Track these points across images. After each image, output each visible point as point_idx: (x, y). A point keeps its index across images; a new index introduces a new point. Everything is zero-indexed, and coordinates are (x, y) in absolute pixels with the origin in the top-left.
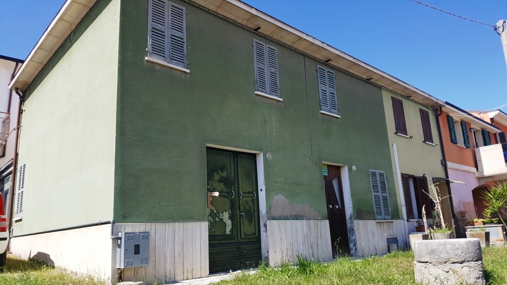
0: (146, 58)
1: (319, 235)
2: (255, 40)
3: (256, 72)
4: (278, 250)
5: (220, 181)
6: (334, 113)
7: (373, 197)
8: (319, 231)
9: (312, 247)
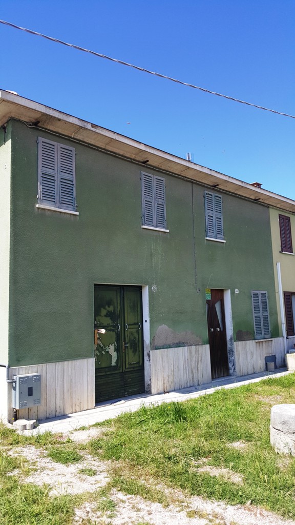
0: (37, 206)
1: (200, 359)
2: (143, 173)
3: (144, 205)
4: (160, 378)
5: (106, 316)
6: (219, 238)
7: (254, 317)
8: (200, 355)
9: (192, 372)
